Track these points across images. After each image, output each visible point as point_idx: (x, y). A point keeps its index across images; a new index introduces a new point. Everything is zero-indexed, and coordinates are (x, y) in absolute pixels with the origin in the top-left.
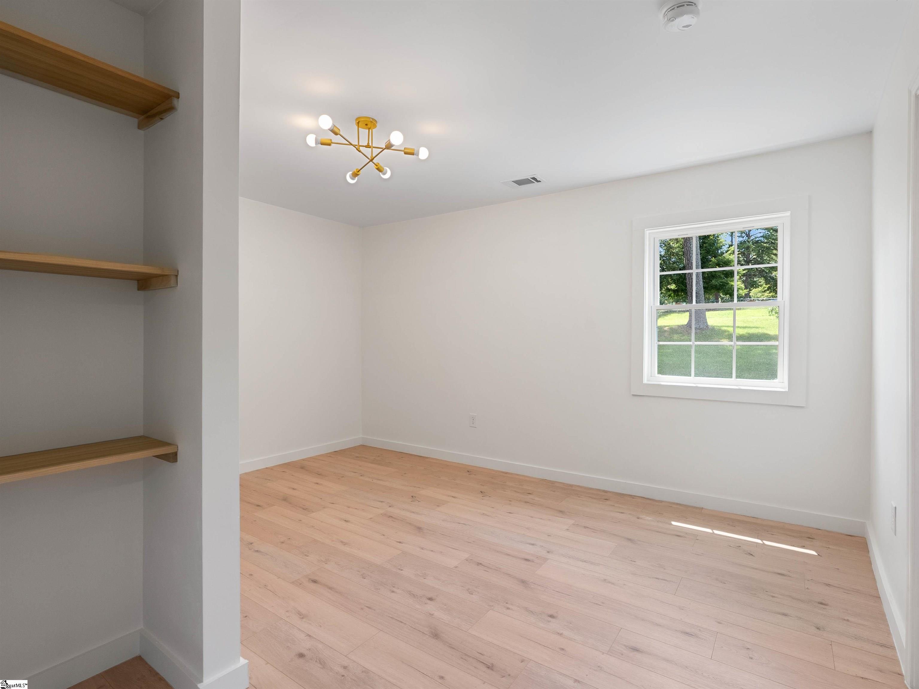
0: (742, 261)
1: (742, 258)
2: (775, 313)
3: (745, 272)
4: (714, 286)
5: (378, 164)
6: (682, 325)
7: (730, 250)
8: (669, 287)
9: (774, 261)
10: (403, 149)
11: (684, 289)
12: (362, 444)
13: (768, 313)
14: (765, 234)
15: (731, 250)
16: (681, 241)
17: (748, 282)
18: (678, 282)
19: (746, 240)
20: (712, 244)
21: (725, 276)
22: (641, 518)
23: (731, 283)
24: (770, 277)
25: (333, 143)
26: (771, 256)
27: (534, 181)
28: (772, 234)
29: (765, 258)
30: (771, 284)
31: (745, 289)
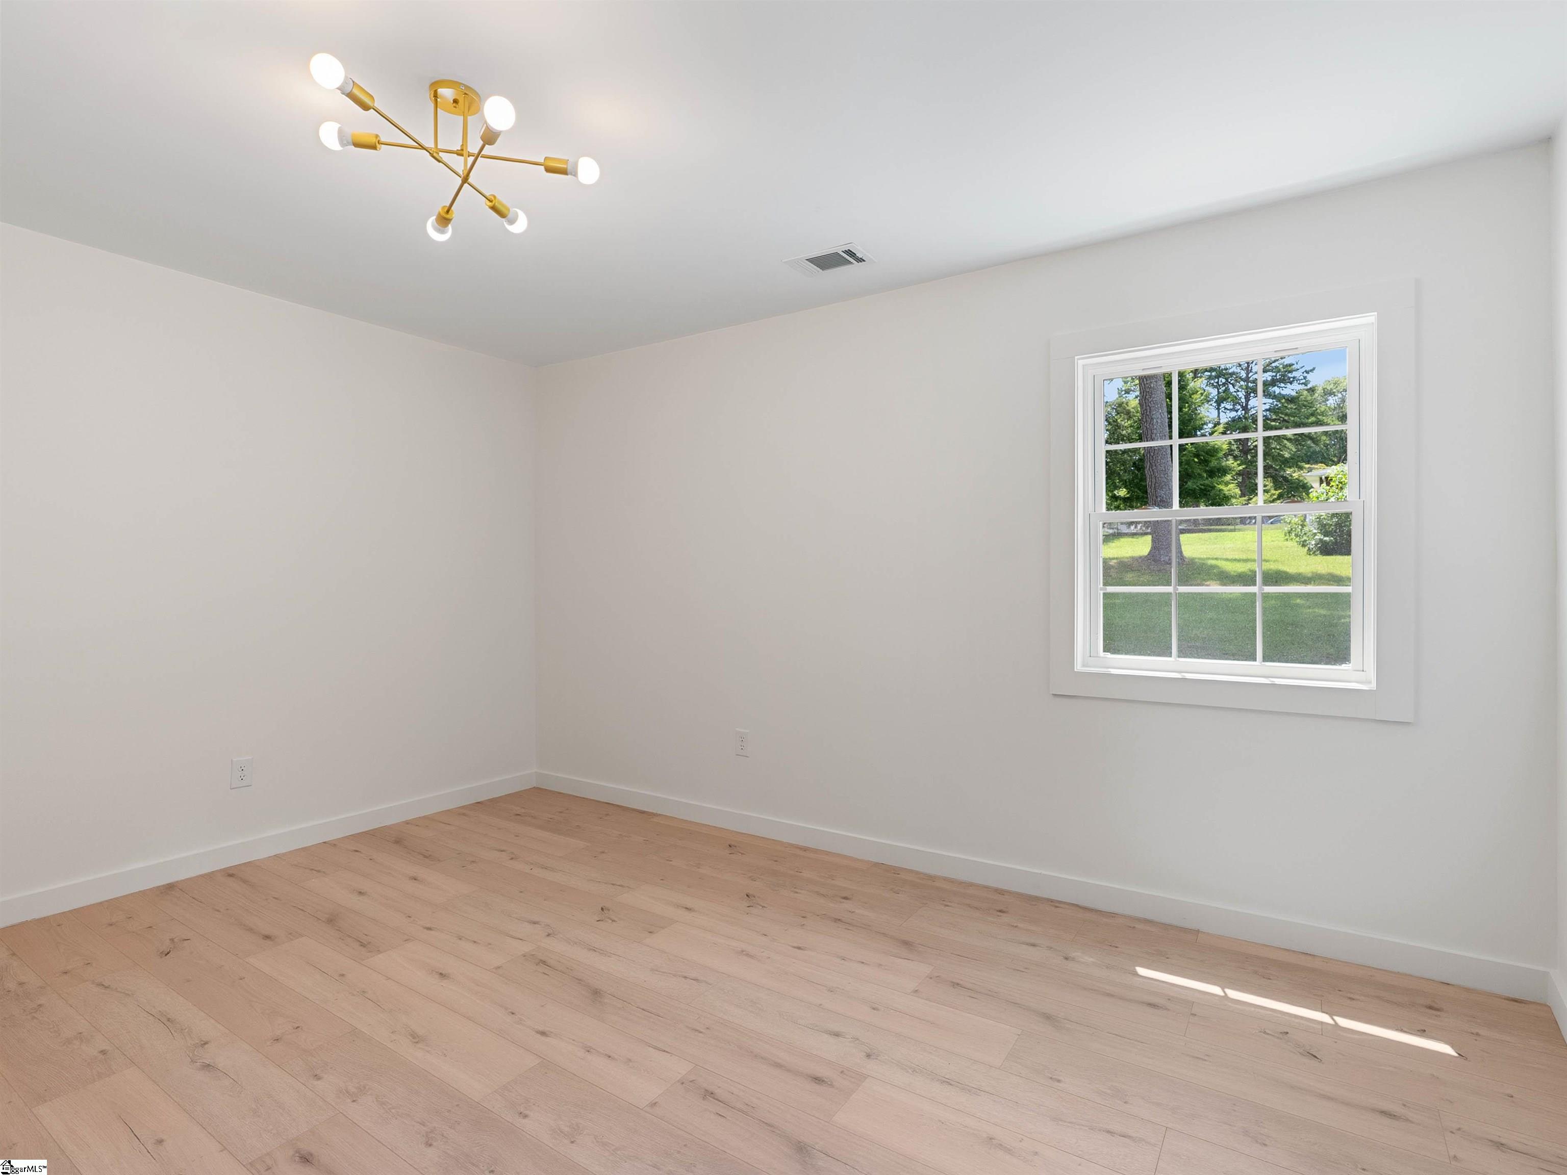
0: (1235, 450)
1: (1235, 446)
2: (1295, 536)
3: (1242, 468)
4: (1190, 491)
5: (493, 199)
6: (1140, 557)
7: (1216, 431)
8: (1116, 492)
9: (1288, 450)
10: (543, 161)
11: (1140, 497)
12: (536, 786)
13: (1283, 536)
14: (1272, 405)
15: (1218, 431)
16: (1135, 416)
17: (1246, 486)
18: (1130, 485)
19: (1241, 416)
20: (1186, 422)
21: (1209, 474)
22: (1073, 959)
23: (1219, 486)
24: (1282, 477)
25: (382, 144)
26: (1283, 442)
27: (854, 262)
28: (1285, 405)
29: (1273, 446)
30: (1283, 488)
31: (1241, 497)
